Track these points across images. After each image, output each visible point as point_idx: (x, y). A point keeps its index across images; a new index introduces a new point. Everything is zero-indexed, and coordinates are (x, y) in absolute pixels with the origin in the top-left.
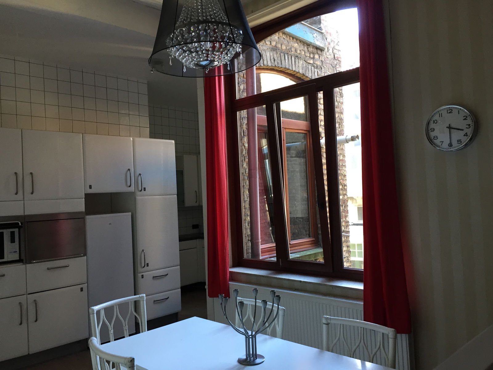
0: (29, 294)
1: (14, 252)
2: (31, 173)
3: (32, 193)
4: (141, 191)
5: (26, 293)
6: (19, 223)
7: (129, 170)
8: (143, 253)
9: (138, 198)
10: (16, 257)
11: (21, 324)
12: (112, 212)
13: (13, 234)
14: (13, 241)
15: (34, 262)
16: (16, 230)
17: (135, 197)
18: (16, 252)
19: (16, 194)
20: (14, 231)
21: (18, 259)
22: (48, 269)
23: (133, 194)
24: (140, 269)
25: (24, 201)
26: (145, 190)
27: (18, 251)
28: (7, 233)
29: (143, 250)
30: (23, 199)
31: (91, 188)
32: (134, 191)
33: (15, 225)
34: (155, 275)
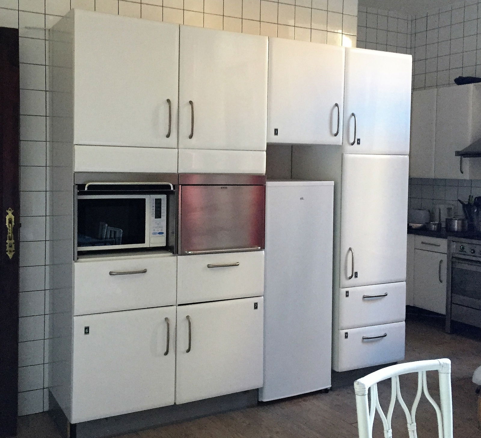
0: (179, 305)
1: (160, 233)
2: (191, 102)
3: (191, 137)
4: (353, 144)
5: (174, 303)
6: (169, 187)
7: (336, 105)
8: (350, 254)
9: (348, 157)
10: (161, 242)
11: (166, 354)
13: (158, 202)
14: (158, 215)
15: (190, 252)
16: (163, 197)
17: (342, 155)
18: (162, 233)
19: (168, 136)
20: (161, 199)
21: (164, 245)
22: (209, 266)
23: (338, 148)
24: (344, 282)
25: (178, 149)
26: (359, 143)
27: (165, 231)
28: (150, 200)
29: (350, 249)
30: (176, 146)
31: (277, 134)
32: (341, 144)
33: (163, 189)
34: (367, 294)
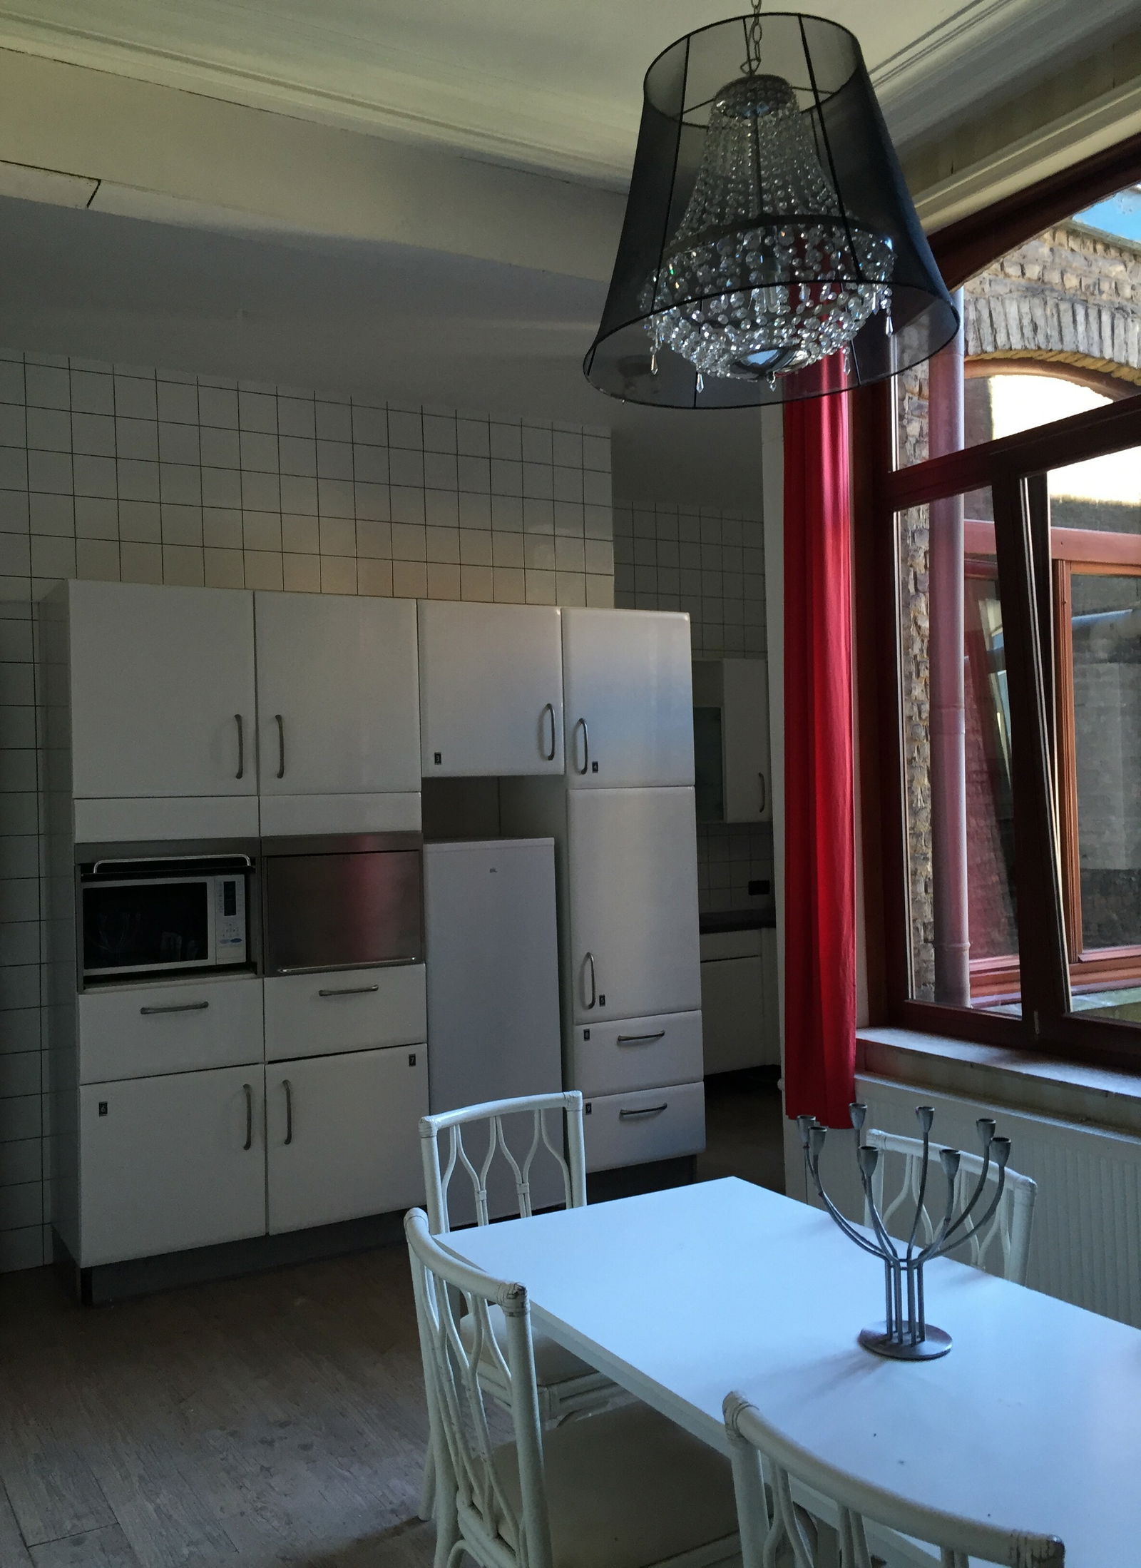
0: (270, 1062)
1: (234, 941)
2: (279, 718)
3: (281, 775)
4: (583, 772)
5: (260, 1059)
6: (244, 860)
7: (549, 707)
8: (589, 963)
9: (577, 795)
10: (237, 954)
11: (248, 1146)
12: (501, 835)
13: (229, 888)
14: (230, 909)
15: (285, 971)
16: (239, 879)
17: (567, 791)
18: (239, 940)
19: (239, 776)
20: (234, 882)
21: (243, 960)
22: (321, 994)
23: (558, 782)
24: (580, 1013)
25: (259, 796)
26: (595, 770)
27: (243, 938)
28: (214, 886)
29: (588, 955)
30: (254, 791)
31: (440, 762)
32: (562, 772)
33: (234, 866)
34: (624, 1034)
